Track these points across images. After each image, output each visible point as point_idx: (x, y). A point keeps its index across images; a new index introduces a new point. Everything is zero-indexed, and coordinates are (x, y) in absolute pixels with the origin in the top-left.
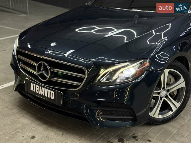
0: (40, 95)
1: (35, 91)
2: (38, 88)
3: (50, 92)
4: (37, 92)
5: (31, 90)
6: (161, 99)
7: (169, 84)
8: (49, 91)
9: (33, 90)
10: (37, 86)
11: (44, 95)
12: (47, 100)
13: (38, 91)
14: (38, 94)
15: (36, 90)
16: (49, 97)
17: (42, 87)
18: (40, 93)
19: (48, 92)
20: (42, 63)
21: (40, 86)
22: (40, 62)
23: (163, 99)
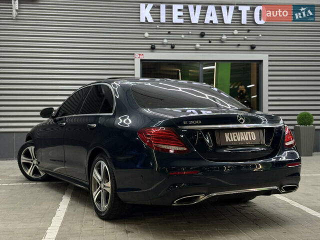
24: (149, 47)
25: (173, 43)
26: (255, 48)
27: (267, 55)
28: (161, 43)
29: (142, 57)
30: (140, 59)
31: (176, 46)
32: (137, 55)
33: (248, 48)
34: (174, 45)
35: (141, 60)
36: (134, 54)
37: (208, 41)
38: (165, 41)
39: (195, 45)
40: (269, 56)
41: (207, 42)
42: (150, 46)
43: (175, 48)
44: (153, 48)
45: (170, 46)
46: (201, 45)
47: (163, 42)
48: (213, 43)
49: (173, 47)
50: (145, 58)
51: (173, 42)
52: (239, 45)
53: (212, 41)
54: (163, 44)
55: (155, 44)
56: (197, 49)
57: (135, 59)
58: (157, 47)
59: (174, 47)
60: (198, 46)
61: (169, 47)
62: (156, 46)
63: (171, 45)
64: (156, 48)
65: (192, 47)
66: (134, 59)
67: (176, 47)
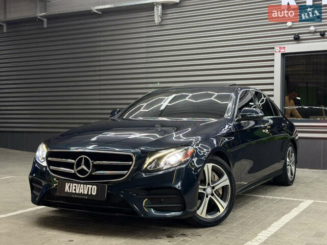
0: (79, 194)
1: (71, 191)
2: (75, 186)
3: (92, 188)
4: (74, 192)
5: (66, 191)
6: (207, 197)
7: (213, 182)
8: (90, 186)
9: (68, 191)
10: (74, 185)
11: (83, 193)
12: (86, 197)
13: (75, 190)
14: (75, 194)
15: (73, 190)
16: (90, 193)
17: (81, 183)
18: (77, 192)
19: (89, 188)
20: (82, 158)
21: (78, 183)
22: (80, 157)
23: (209, 196)
24: (292, 38)
28: (307, 31)
29: (283, 51)
30: (280, 53)
31: (326, 33)
32: (277, 49)
34: (324, 32)
36: (273, 48)
38: (312, 28)
42: (293, 36)
43: (326, 36)
44: (297, 39)
45: (319, 34)
47: (309, 30)
49: (322, 35)
50: (287, 52)
51: (322, 29)
54: (310, 33)
55: (300, 33)
57: (275, 53)
58: (302, 36)
59: (324, 35)
62: (300, 35)
63: (321, 32)
64: (301, 38)
66: (273, 54)
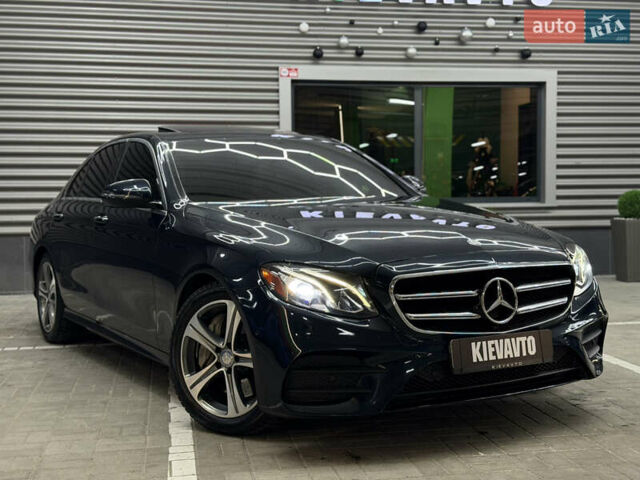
0: (504, 360)
1: (486, 359)
3: (526, 342)
4: (494, 358)
5: (475, 360)
8: (523, 339)
9: (481, 360)
10: (490, 343)
13: (495, 353)
14: (497, 361)
15: (491, 354)
16: (524, 354)
19: (521, 342)
21: (498, 338)
24: (309, 52)
25: (359, 46)
26: (529, 56)
27: (555, 72)
28: (335, 44)
29: (294, 75)
30: (290, 79)
31: (365, 52)
32: (284, 71)
33: (515, 56)
34: (363, 49)
35: (293, 81)
36: (277, 69)
37: (433, 42)
38: (344, 41)
39: (405, 49)
40: (559, 73)
41: (430, 44)
42: (312, 50)
43: (364, 56)
44: (318, 56)
45: (354, 51)
46: (418, 49)
47: (338, 42)
48: (443, 45)
49: (359, 53)
50: (301, 77)
51: (359, 43)
52: (496, 50)
53: (441, 42)
54: (339, 47)
55: (322, 47)
56: (409, 59)
57: (281, 79)
58: (327, 53)
59: (362, 53)
60: (412, 51)
61: (351, 54)
62: (324, 51)
63: (356, 48)
64: (325, 55)
65: (399, 55)
66: (277, 80)
67: (367, 54)
